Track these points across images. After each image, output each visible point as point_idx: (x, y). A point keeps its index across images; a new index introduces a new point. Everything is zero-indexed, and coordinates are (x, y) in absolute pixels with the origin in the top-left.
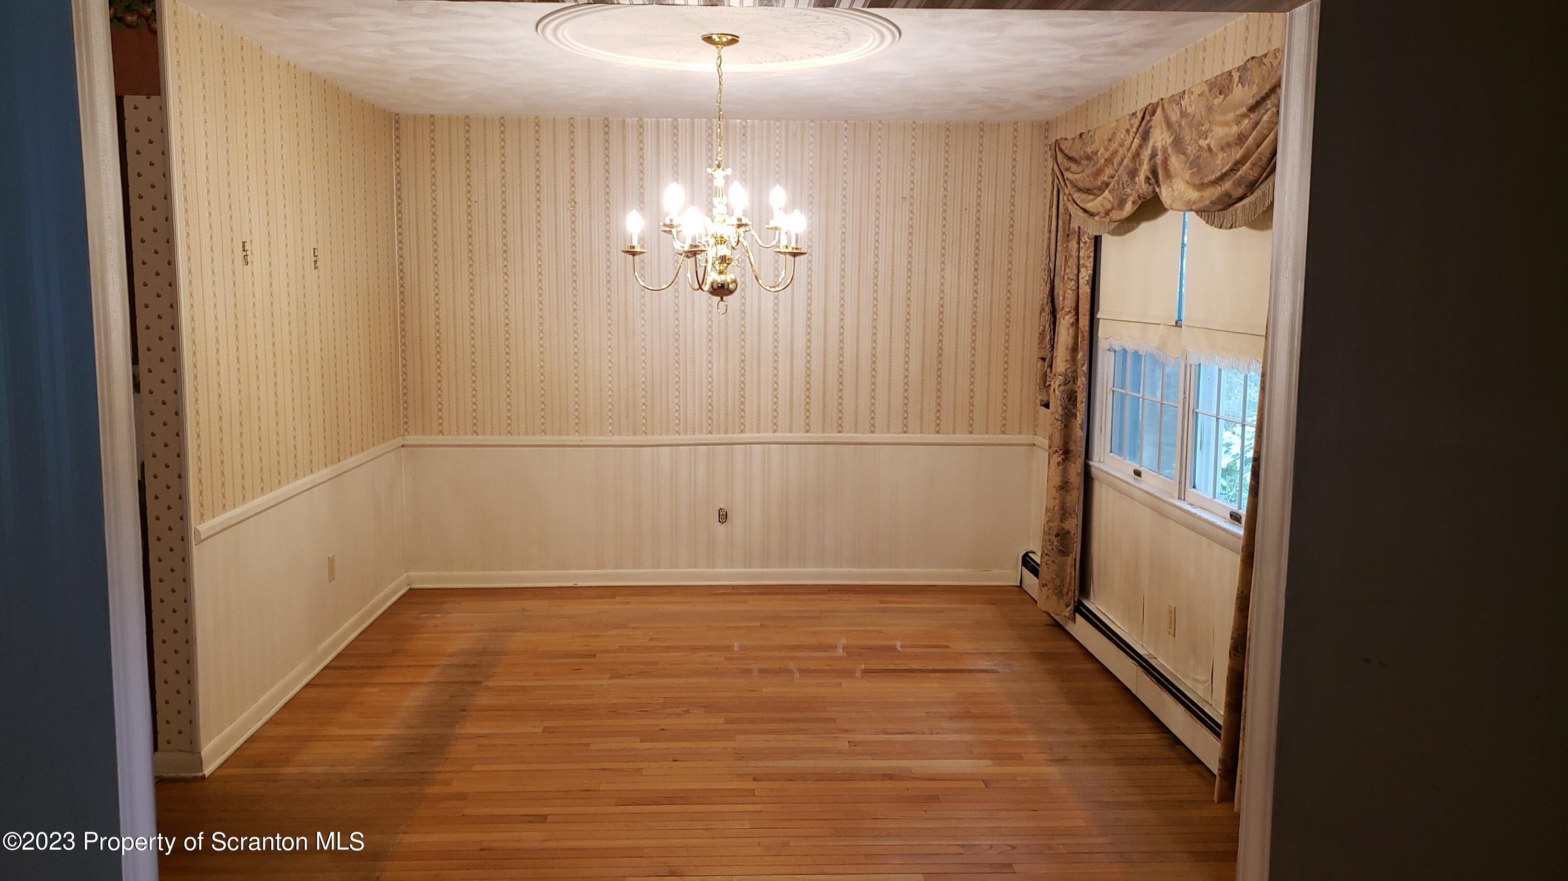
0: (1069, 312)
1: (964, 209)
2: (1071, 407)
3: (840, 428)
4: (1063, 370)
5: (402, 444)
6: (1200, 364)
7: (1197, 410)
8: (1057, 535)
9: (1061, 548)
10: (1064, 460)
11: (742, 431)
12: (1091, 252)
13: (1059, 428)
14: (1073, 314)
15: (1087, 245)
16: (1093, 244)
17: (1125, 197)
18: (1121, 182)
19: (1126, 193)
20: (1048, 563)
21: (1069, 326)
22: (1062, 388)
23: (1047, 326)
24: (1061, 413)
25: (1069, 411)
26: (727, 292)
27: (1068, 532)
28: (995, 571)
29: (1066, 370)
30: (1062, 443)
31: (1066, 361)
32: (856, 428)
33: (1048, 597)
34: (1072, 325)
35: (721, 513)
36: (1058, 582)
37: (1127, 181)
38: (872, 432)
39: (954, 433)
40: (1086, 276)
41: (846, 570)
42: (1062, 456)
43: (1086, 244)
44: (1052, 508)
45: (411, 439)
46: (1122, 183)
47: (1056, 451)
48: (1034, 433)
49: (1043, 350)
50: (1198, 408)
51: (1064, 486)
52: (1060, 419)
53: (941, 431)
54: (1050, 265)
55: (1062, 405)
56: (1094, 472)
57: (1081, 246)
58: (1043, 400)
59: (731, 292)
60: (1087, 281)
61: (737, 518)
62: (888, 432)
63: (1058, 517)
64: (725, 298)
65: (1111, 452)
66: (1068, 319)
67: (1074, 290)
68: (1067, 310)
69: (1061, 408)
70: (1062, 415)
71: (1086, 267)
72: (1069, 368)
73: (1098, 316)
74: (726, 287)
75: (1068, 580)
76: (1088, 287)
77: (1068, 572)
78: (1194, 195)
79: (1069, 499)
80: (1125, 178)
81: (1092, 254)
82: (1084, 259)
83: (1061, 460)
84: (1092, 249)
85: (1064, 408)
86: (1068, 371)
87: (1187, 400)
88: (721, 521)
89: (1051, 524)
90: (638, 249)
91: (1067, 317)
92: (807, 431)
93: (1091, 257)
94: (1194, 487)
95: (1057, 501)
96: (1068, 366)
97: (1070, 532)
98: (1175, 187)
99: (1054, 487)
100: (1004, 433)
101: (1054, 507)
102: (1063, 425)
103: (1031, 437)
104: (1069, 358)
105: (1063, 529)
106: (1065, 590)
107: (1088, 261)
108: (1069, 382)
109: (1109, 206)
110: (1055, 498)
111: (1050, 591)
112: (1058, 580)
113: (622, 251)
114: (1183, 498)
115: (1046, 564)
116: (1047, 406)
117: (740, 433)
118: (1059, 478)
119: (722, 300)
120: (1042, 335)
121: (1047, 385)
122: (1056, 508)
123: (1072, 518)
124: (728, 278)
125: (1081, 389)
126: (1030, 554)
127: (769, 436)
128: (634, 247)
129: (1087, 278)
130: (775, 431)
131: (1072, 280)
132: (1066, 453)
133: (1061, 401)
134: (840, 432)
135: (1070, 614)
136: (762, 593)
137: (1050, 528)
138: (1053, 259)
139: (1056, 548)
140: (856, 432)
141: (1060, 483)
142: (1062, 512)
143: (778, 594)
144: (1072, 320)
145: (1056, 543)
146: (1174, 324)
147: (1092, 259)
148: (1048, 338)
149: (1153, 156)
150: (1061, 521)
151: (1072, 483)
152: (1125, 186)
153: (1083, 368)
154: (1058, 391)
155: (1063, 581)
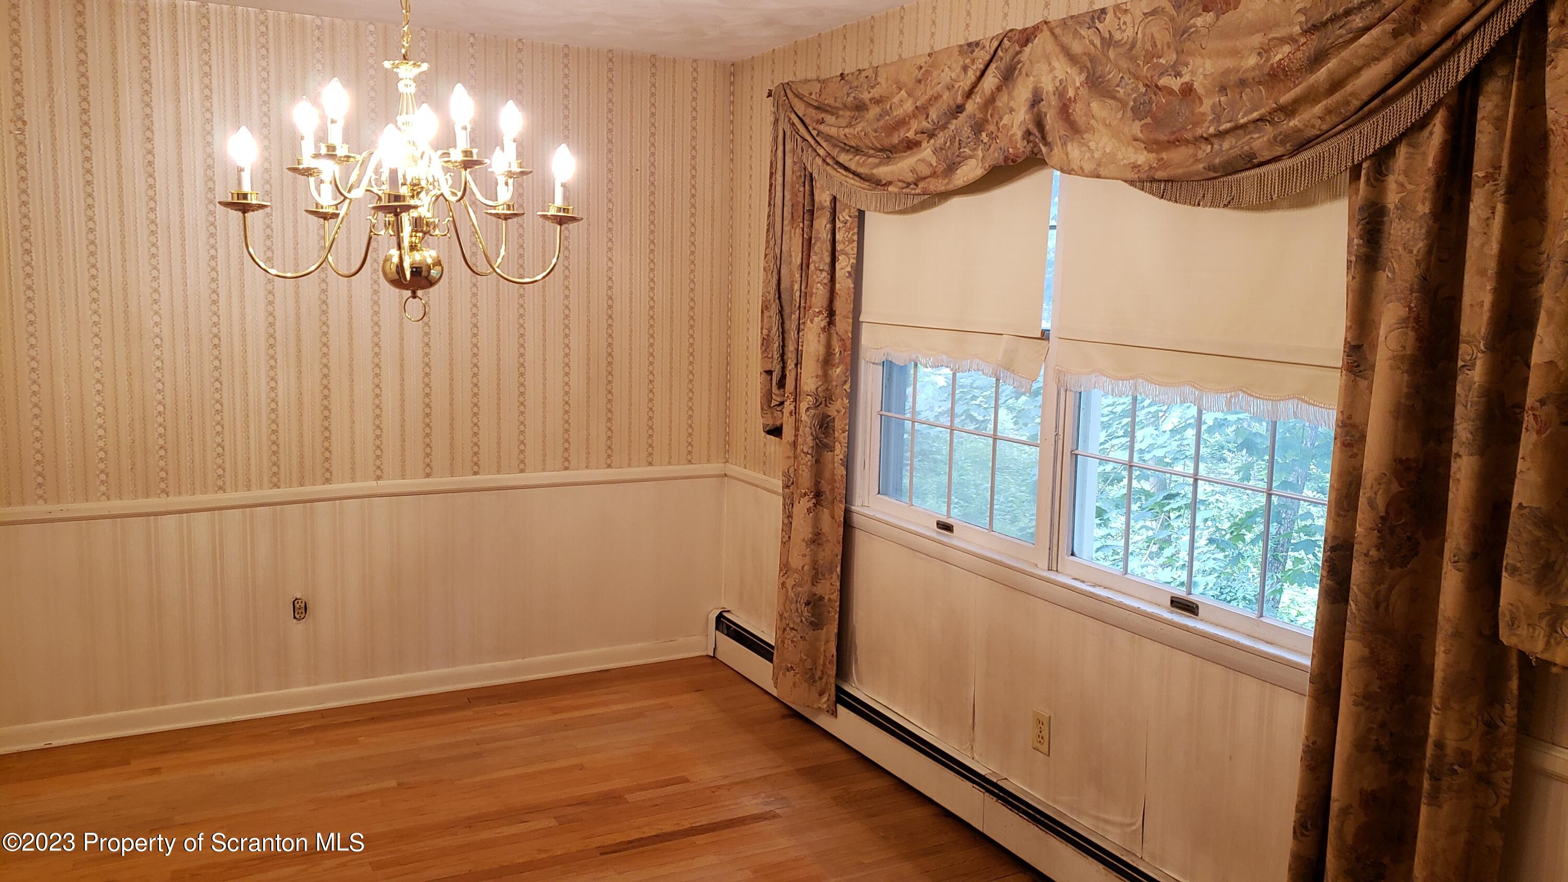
0: (820, 313)
2: (823, 436)
3: (476, 468)
4: (813, 387)
7: (1076, 452)
8: (807, 604)
9: (813, 619)
10: (815, 505)
11: (328, 481)
12: (853, 234)
13: (809, 463)
14: (825, 315)
15: (848, 224)
16: (856, 224)
17: (958, 159)
18: (957, 139)
19: (962, 155)
20: (794, 639)
21: (820, 331)
22: (812, 412)
23: (775, 329)
24: (811, 445)
25: (821, 441)
26: (424, 282)
27: (821, 598)
29: (817, 389)
30: (813, 484)
31: (817, 377)
32: (499, 467)
33: (794, 684)
34: (823, 329)
35: (297, 606)
36: (809, 664)
37: (969, 137)
38: (522, 471)
39: (629, 466)
40: (847, 266)
41: (487, 665)
42: (814, 501)
43: (846, 223)
44: (800, 568)
46: (960, 140)
47: (805, 494)
48: (725, 460)
49: (771, 360)
50: (1077, 449)
51: (816, 539)
52: (810, 452)
53: (612, 465)
54: (776, 249)
55: (812, 434)
56: (857, 520)
57: (837, 226)
58: (768, 425)
59: (430, 283)
60: (848, 272)
61: (322, 610)
62: (544, 470)
63: (809, 579)
65: (879, 493)
66: (819, 322)
67: (826, 284)
68: (817, 310)
69: (811, 438)
70: (813, 447)
71: (846, 254)
72: (820, 386)
73: (861, 319)
74: (424, 273)
75: (821, 661)
76: (850, 281)
77: (822, 649)
78: (1143, 158)
79: (821, 555)
80: (967, 131)
81: (855, 238)
82: (844, 244)
83: (812, 505)
84: (856, 230)
85: (815, 438)
86: (819, 389)
87: (1061, 437)
88: (297, 616)
89: (799, 589)
90: (253, 200)
91: (816, 319)
92: (428, 475)
93: (854, 241)
94: (1073, 555)
95: (808, 559)
96: (820, 383)
97: (824, 598)
98: (1092, 145)
99: (804, 540)
100: (690, 462)
101: (803, 567)
102: (814, 459)
103: (722, 465)
104: (820, 373)
105: (815, 594)
106: (819, 674)
107: (851, 246)
108: (820, 404)
109: (926, 171)
110: (804, 555)
111: (798, 675)
112: (809, 661)
113: (220, 203)
114: (1055, 569)
115: (792, 641)
116: (776, 431)
117: (324, 484)
118: (810, 530)
119: (414, 296)
120: (766, 342)
121: (772, 405)
122: (806, 568)
123: (825, 579)
124: (427, 255)
125: (842, 413)
126: (726, 615)
127: (370, 485)
129: (849, 269)
130: (379, 478)
131: (821, 271)
132: (818, 496)
133: (811, 428)
134: (476, 473)
135: (828, 706)
136: (373, 720)
137: (797, 595)
138: (779, 241)
139: (806, 620)
140: (498, 472)
141: (810, 536)
142: (814, 572)
143: (395, 717)
144: (823, 324)
145: (806, 614)
146: (1039, 336)
147: (855, 244)
148: (776, 345)
149: (1036, 101)
150: (813, 584)
151: (824, 534)
152: (963, 145)
153: (844, 387)
154: (808, 413)
155: (815, 663)
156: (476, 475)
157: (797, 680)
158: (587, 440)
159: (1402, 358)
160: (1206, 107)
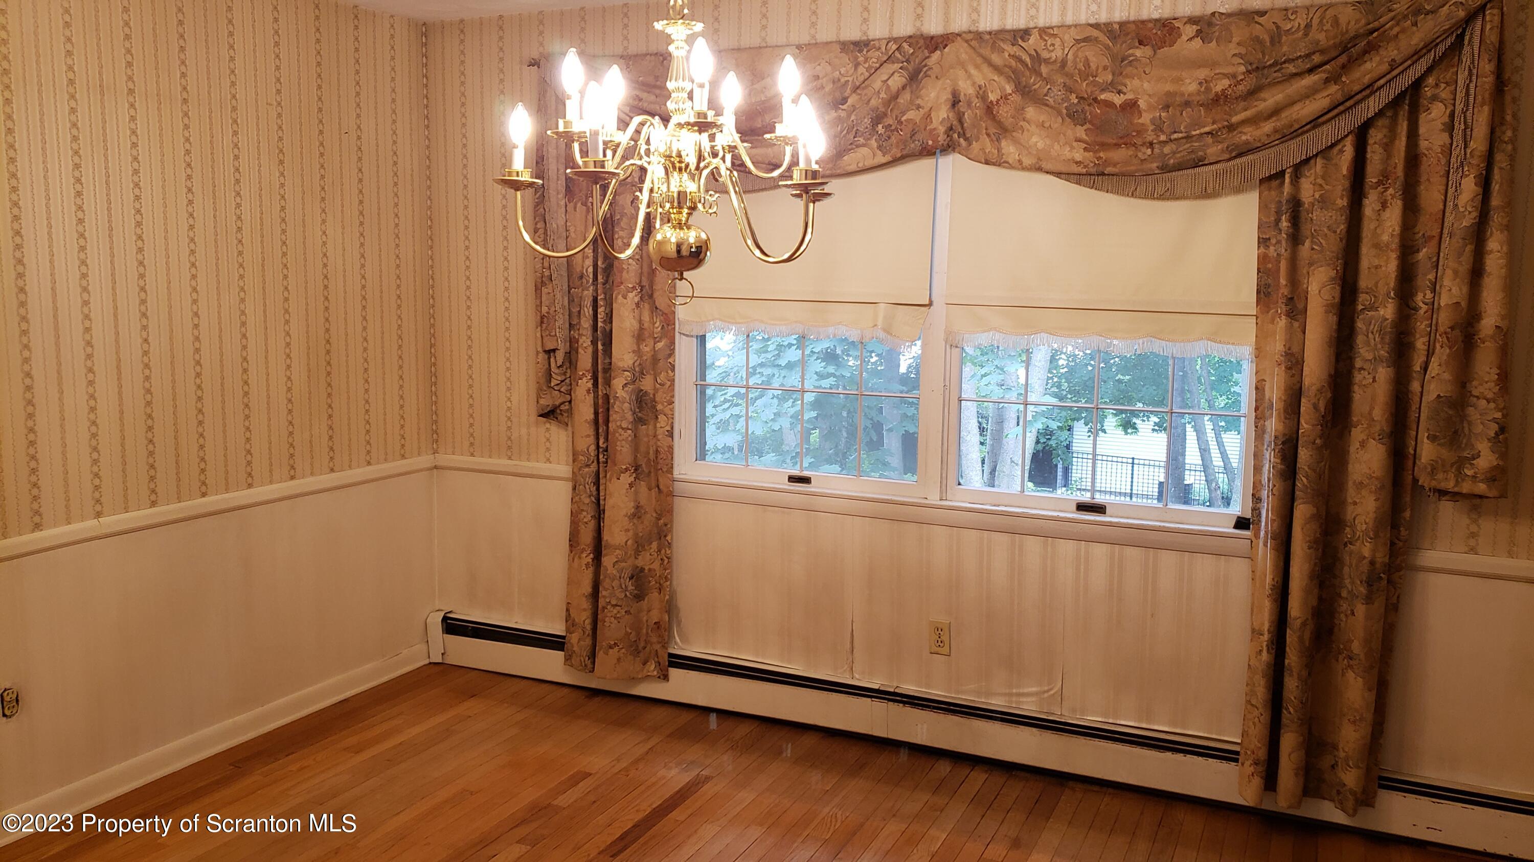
0: (634, 288)
8: (631, 578)
9: (636, 592)
10: (635, 479)
11: (37, 527)
13: (630, 439)
14: (638, 290)
17: (850, 147)
19: (856, 143)
20: (618, 616)
21: (634, 306)
22: (631, 387)
24: (631, 420)
25: (637, 416)
27: (642, 570)
29: (634, 363)
30: (633, 459)
31: (631, 352)
32: (227, 484)
33: (620, 659)
34: (638, 305)
36: (635, 636)
38: (250, 486)
39: (350, 467)
42: (634, 475)
44: (624, 544)
47: (627, 469)
48: (433, 452)
51: (636, 513)
52: (630, 427)
53: (335, 469)
55: (631, 410)
58: (548, 405)
62: (271, 482)
63: (632, 553)
65: (700, 460)
66: (633, 298)
67: (638, 260)
68: (630, 286)
69: (630, 413)
70: (632, 422)
72: (637, 360)
75: (644, 631)
77: (645, 619)
79: (641, 527)
83: (633, 480)
85: (634, 413)
86: (636, 364)
89: (624, 564)
91: (631, 295)
92: (154, 504)
94: (959, 484)
95: (631, 533)
96: (636, 358)
97: (644, 569)
99: (626, 516)
100: (403, 456)
101: (627, 542)
102: (633, 434)
103: (432, 457)
105: (638, 567)
106: (642, 644)
108: (637, 379)
110: (627, 530)
111: (623, 650)
112: (634, 633)
114: (946, 498)
117: (33, 531)
118: (633, 504)
120: (548, 318)
122: (629, 543)
123: (645, 550)
125: (667, 386)
126: (449, 615)
132: (637, 470)
133: (630, 404)
135: (658, 673)
137: (621, 571)
139: (631, 594)
141: (633, 510)
142: (636, 545)
144: (637, 299)
145: (630, 588)
149: (956, 101)
150: (636, 558)
151: (642, 507)
152: (859, 134)
153: (669, 360)
154: (626, 389)
155: (638, 634)
156: (204, 496)
157: (622, 655)
159: (1332, 305)
160: (1146, 119)
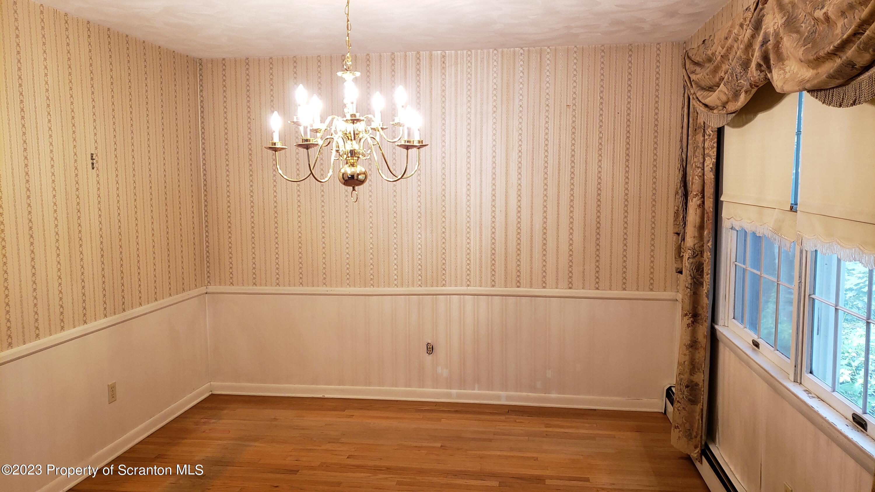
0: (697, 195)
1: (616, 113)
2: (699, 277)
3: (518, 284)
4: (692, 246)
5: (206, 292)
6: (816, 251)
7: (813, 296)
8: (687, 387)
9: (690, 397)
10: (693, 322)
11: (444, 285)
12: (714, 143)
13: (689, 294)
14: (700, 196)
15: (711, 136)
16: (716, 136)
17: (739, 88)
18: (734, 74)
19: (740, 85)
20: (679, 409)
21: (696, 207)
22: (691, 260)
23: (681, 206)
24: (690, 282)
25: (697, 280)
26: (359, 182)
27: (697, 385)
28: (645, 400)
29: (694, 245)
30: (691, 308)
31: (694, 237)
32: (531, 284)
33: (679, 437)
34: (699, 206)
35: (428, 347)
36: (687, 426)
37: (741, 73)
38: (544, 287)
39: (610, 289)
40: (710, 164)
41: (524, 394)
42: (692, 319)
43: (710, 136)
44: (683, 363)
45: (212, 288)
46: (736, 75)
47: (686, 315)
48: (676, 291)
49: (678, 226)
50: (814, 294)
51: (693, 345)
52: (689, 287)
53: (599, 288)
54: (683, 155)
55: (691, 275)
56: (719, 335)
57: (706, 138)
58: (678, 268)
59: (362, 182)
60: (711, 168)
61: (441, 351)
62: (557, 288)
63: (688, 371)
64: (356, 188)
65: (734, 318)
66: (695, 202)
67: (700, 176)
68: (695, 193)
69: (690, 277)
70: (691, 284)
71: (710, 156)
72: (697, 243)
73: (722, 199)
74: (355, 178)
75: (696, 426)
76: (712, 173)
77: (697, 418)
78: (807, 73)
79: (697, 356)
80: (739, 69)
81: (715, 145)
82: (709, 149)
83: (690, 322)
84: (716, 140)
85: (693, 278)
86: (696, 246)
87: (803, 284)
88: (429, 352)
89: (682, 376)
90: (279, 145)
91: (695, 199)
92: (493, 286)
93: (714, 147)
94: (811, 372)
95: (687, 357)
96: (696, 242)
97: (699, 385)
98: (787, 69)
99: (685, 345)
100: (651, 290)
101: (684, 362)
102: (692, 292)
103: (674, 293)
104: (696, 235)
105: (692, 381)
106: (694, 434)
107: (713, 150)
108: (697, 255)
109: (724, 98)
110: (685, 355)
111: (681, 432)
112: (688, 424)
113: (265, 147)
114: (799, 382)
115: (678, 410)
116: (681, 272)
117: (442, 287)
118: (689, 338)
119: (354, 190)
120: (676, 213)
121: (681, 255)
123: (700, 372)
124: (359, 169)
125: (707, 262)
126: (672, 388)
127: (463, 289)
128: (275, 144)
129: (711, 166)
130: (468, 286)
131: (698, 167)
132: (695, 316)
133: (690, 272)
134: (518, 287)
135: (699, 454)
136: (456, 412)
138: (685, 150)
139: (686, 397)
140: (531, 287)
141: (689, 342)
142: (692, 367)
143: (467, 412)
144: (699, 202)
145: (686, 393)
146: (789, 209)
147: (715, 149)
148: (681, 217)
149: (765, 42)
150: (691, 375)
151: (699, 343)
152: (739, 78)
153: (708, 244)
154: (689, 261)
155: (692, 426)
157: (681, 435)
158: (583, 272)
